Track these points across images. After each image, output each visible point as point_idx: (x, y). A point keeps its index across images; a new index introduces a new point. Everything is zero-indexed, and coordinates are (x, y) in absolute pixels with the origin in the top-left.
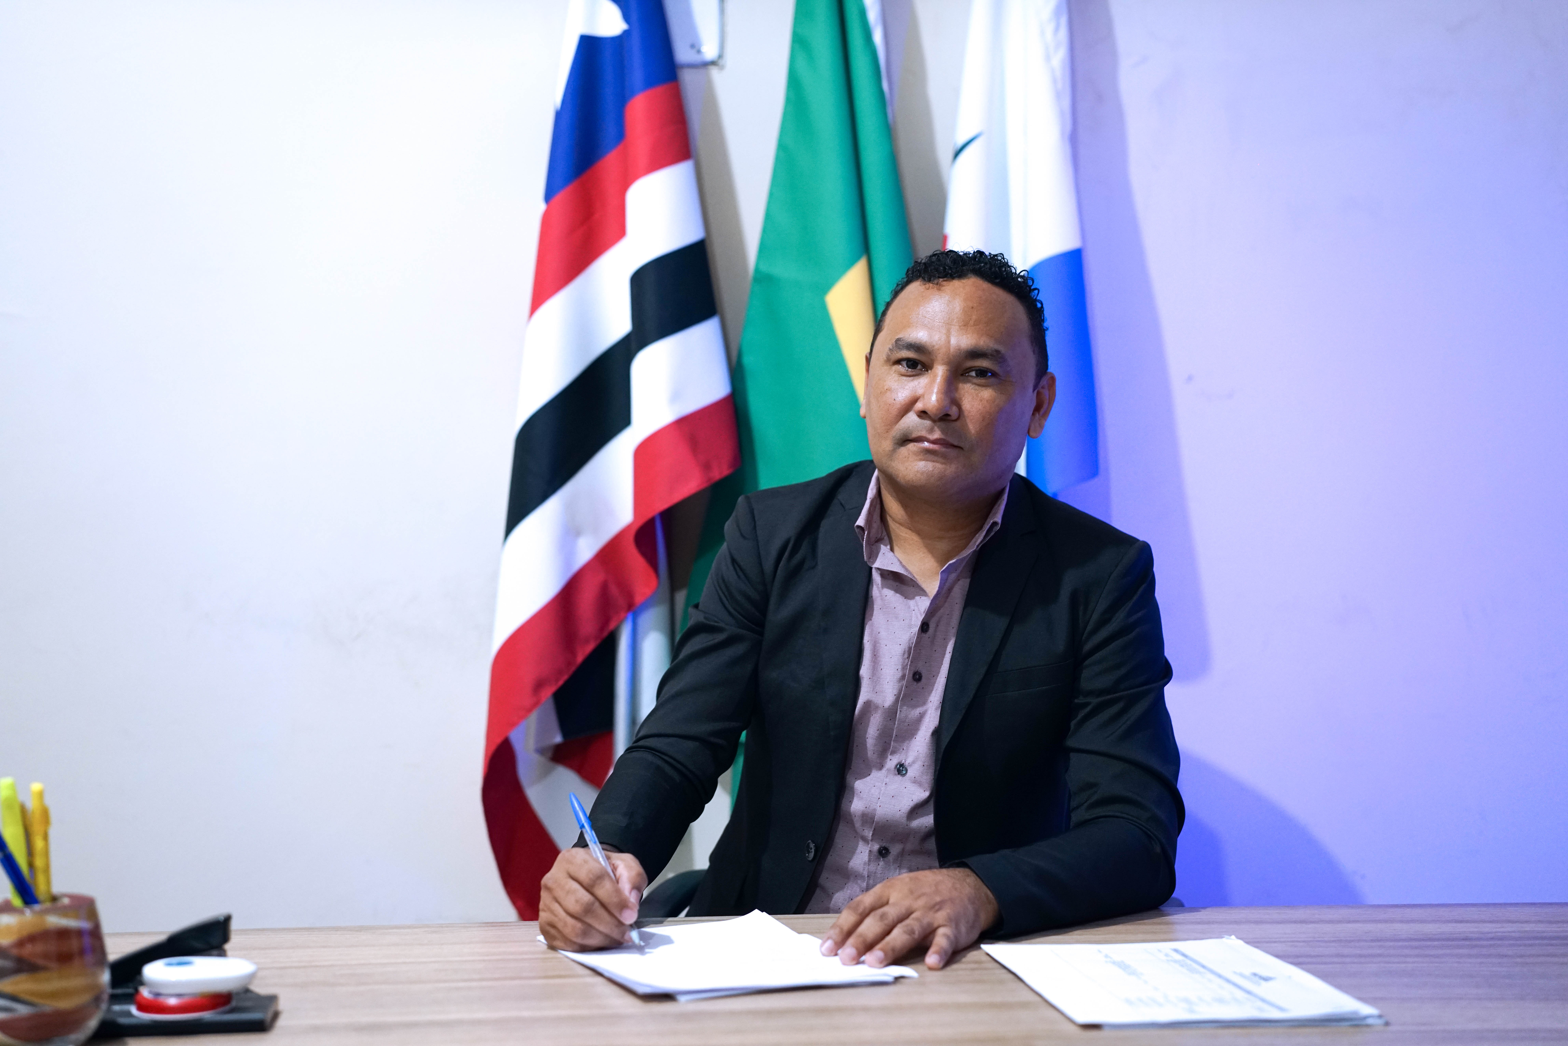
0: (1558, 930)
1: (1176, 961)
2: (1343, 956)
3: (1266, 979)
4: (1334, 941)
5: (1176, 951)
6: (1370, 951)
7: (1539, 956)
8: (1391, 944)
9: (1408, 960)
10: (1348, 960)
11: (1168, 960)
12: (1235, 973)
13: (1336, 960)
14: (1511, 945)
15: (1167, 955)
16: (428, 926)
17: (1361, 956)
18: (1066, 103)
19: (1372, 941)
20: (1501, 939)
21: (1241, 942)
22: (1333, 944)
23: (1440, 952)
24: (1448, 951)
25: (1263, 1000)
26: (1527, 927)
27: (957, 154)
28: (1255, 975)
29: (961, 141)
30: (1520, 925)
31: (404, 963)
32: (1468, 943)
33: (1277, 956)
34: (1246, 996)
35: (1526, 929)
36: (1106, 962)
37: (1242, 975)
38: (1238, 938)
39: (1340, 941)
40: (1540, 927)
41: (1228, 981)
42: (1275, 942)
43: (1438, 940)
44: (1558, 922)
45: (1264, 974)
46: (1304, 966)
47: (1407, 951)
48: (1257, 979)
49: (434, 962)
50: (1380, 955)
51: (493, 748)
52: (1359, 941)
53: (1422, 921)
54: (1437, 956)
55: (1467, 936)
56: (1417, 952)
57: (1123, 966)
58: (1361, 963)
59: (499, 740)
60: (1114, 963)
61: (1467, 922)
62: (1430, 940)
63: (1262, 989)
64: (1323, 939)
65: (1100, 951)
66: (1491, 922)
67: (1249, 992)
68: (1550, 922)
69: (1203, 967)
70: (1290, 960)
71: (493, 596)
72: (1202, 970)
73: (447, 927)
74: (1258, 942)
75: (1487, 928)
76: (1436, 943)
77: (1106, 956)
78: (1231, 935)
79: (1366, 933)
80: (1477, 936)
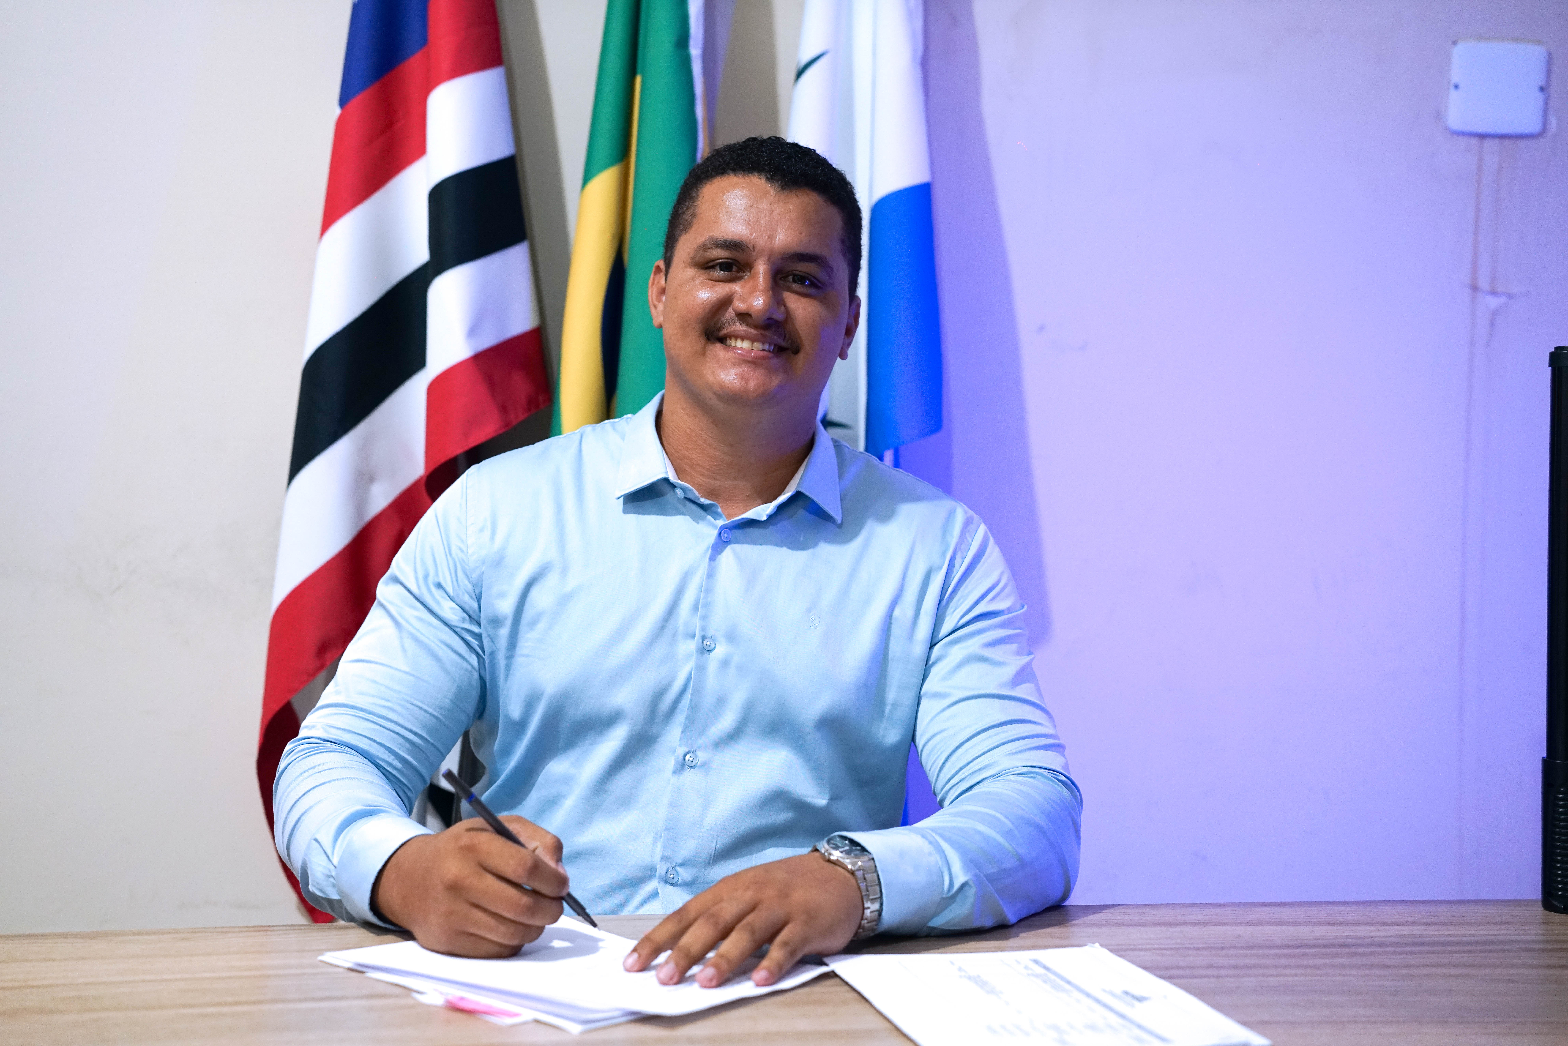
0: (1436, 933)
1: (1037, 976)
2: (1218, 967)
3: (1140, 999)
4: (1205, 948)
5: (1036, 962)
6: (1247, 961)
7: (1424, 966)
8: (1266, 951)
9: (1287, 972)
10: (1223, 972)
11: (1028, 975)
12: (1104, 991)
13: (1209, 972)
14: (1393, 953)
15: (1026, 968)
16: (177, 931)
17: (1235, 967)
18: (919, 24)
19: (1246, 948)
20: (1381, 945)
21: (1105, 951)
22: (1204, 952)
23: (1319, 962)
24: (1327, 961)
25: (1140, 1027)
26: (1405, 930)
27: (800, 73)
28: (1127, 993)
29: (805, 58)
30: (1397, 928)
31: (143, 981)
32: (1345, 950)
33: (1145, 968)
34: (1121, 1021)
35: (1404, 933)
36: (961, 977)
37: (1113, 994)
38: (1102, 945)
39: (1212, 948)
40: (1417, 931)
41: (1098, 1001)
42: (1141, 950)
43: (1314, 946)
44: (1435, 924)
45: (1137, 992)
46: (1176, 981)
47: (1283, 961)
48: (1129, 999)
49: (181, 980)
50: (1256, 966)
51: (270, 716)
52: (1231, 947)
53: (1294, 924)
54: (1318, 967)
55: (1344, 942)
56: (1293, 961)
57: (980, 982)
58: (1237, 976)
59: (276, 707)
60: (969, 978)
61: (1340, 924)
62: (1306, 946)
63: (1137, 1012)
64: (1192, 946)
65: (952, 963)
66: (1366, 924)
67: (1123, 1017)
68: (1428, 924)
69: (1069, 982)
70: (1162, 973)
71: (275, 546)
72: (1067, 986)
73: (201, 932)
74: (1124, 950)
75: (1363, 931)
76: (1313, 950)
77: (960, 969)
78: (1094, 943)
79: (1236, 938)
80: (1354, 941)
